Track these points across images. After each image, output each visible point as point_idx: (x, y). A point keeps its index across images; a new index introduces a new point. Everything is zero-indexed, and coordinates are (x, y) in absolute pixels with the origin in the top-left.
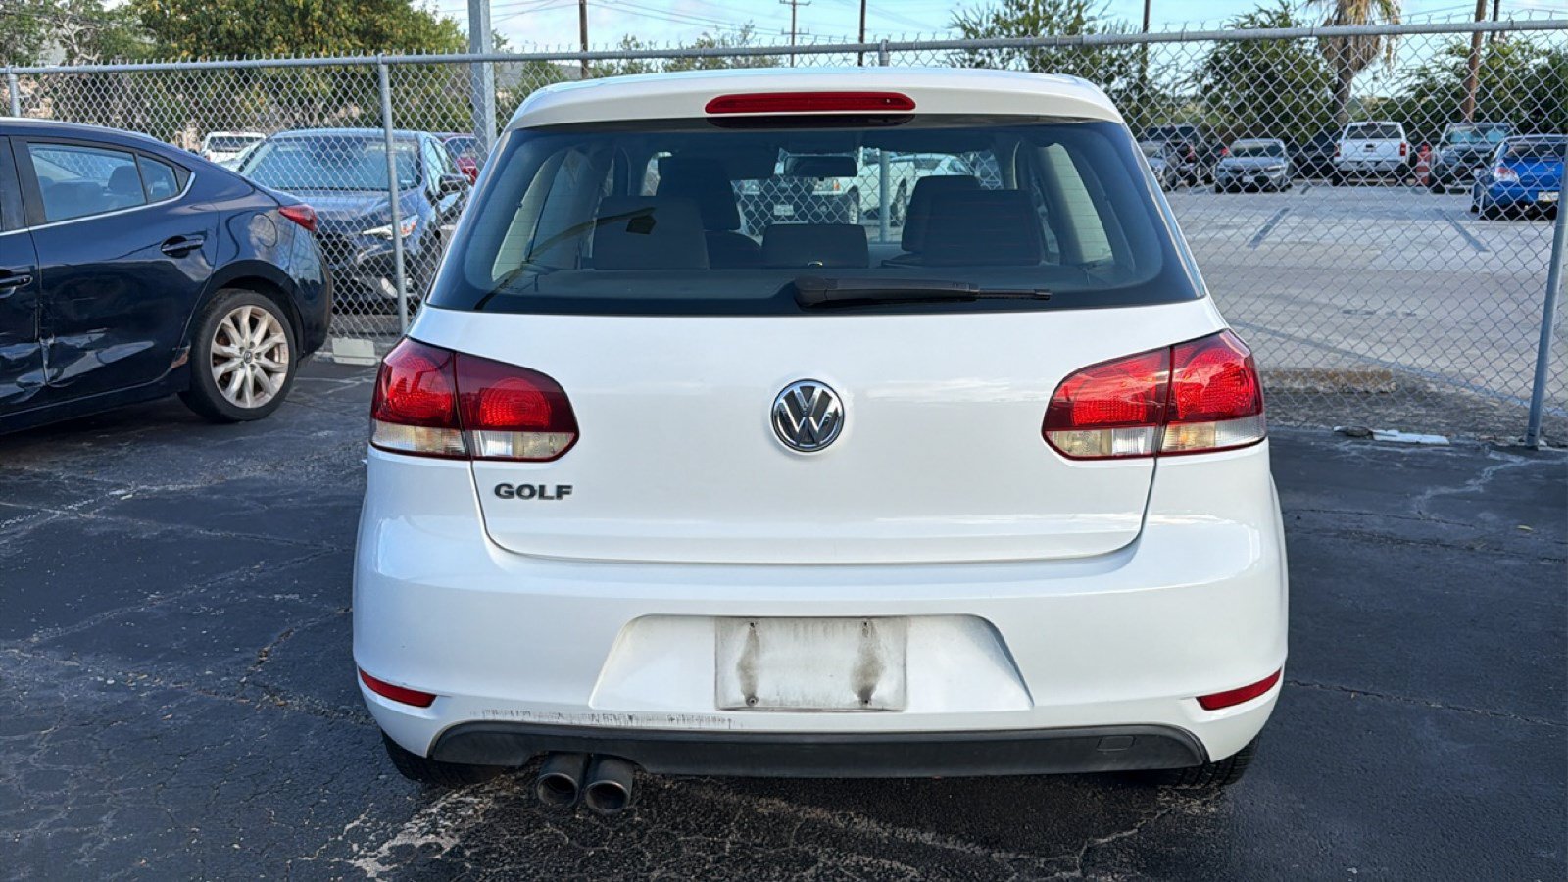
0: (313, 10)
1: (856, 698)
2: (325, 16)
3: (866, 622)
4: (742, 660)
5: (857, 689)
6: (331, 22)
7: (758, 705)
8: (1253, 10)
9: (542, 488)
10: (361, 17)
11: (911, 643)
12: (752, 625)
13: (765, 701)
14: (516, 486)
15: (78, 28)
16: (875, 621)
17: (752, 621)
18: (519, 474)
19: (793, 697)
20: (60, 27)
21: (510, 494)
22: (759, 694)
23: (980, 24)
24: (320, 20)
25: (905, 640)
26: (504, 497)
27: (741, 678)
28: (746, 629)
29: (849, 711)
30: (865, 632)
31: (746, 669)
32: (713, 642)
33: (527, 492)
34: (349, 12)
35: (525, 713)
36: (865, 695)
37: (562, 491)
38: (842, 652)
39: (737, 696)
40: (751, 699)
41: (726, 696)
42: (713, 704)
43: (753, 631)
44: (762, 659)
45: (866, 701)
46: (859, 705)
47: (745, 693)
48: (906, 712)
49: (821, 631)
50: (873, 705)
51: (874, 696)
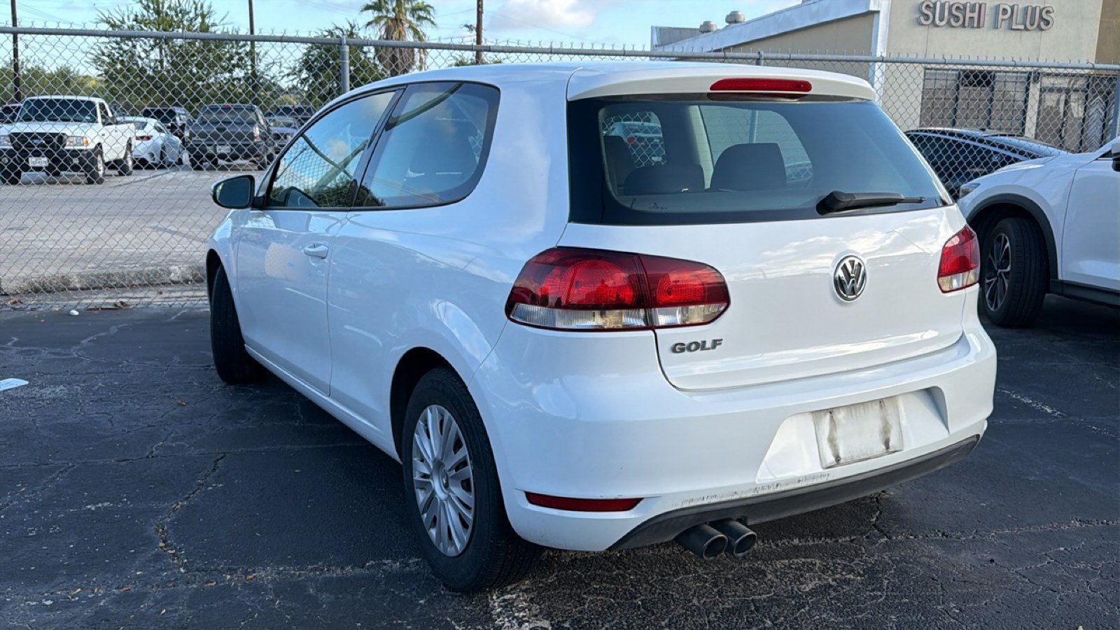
1: (884, 447)
3: (881, 402)
4: (829, 436)
5: (883, 442)
7: (842, 461)
8: (331, 28)
9: (704, 342)
11: (900, 411)
12: (830, 413)
13: (845, 458)
14: (687, 343)
16: (884, 401)
17: (831, 411)
18: (687, 335)
19: (857, 455)
21: (682, 350)
22: (841, 455)
23: (123, 22)
25: (898, 410)
26: (680, 352)
27: (831, 447)
28: (828, 416)
29: (882, 455)
30: (881, 406)
31: (832, 441)
32: (813, 426)
33: (693, 347)
35: (712, 497)
36: (887, 444)
37: (716, 343)
38: (872, 422)
39: (831, 459)
40: (838, 459)
41: (825, 460)
42: (820, 466)
43: (832, 418)
44: (839, 433)
45: (888, 447)
46: (885, 451)
47: (834, 456)
48: (905, 450)
49: (862, 410)
50: (891, 449)
51: (890, 444)
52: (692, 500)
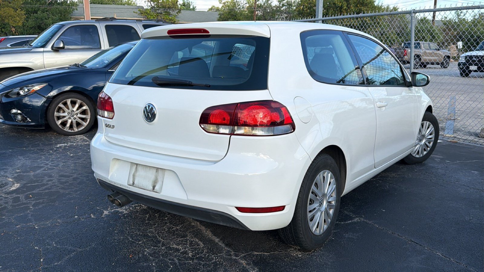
0: (344, 7)
1: (152, 188)
2: (347, 8)
3: (157, 169)
4: (134, 174)
5: (152, 186)
6: (349, 10)
7: (134, 185)
9: (111, 125)
10: (358, 8)
11: (165, 176)
13: (136, 185)
14: (107, 124)
15: (286, 15)
16: (159, 169)
17: (137, 164)
18: (108, 121)
19: (141, 186)
20: (282, 15)
22: (135, 183)
24: (345, 9)
25: (164, 175)
26: (106, 127)
27: (133, 178)
28: (136, 165)
29: (150, 191)
30: (157, 171)
31: (134, 176)
32: (130, 168)
33: (109, 126)
34: (354, 7)
36: (154, 187)
37: (113, 127)
38: (151, 175)
39: (131, 183)
40: (133, 183)
41: (129, 182)
42: (127, 183)
43: (136, 167)
44: (138, 174)
45: (154, 189)
46: (152, 190)
47: (133, 181)
48: (161, 194)
49: (148, 169)
50: (155, 190)
51: (155, 188)
52: (102, 178)
